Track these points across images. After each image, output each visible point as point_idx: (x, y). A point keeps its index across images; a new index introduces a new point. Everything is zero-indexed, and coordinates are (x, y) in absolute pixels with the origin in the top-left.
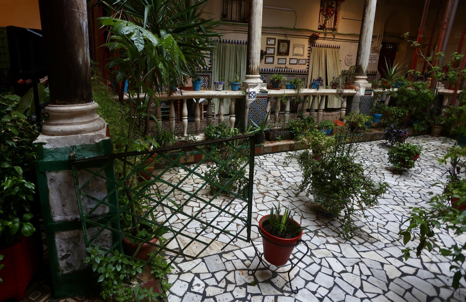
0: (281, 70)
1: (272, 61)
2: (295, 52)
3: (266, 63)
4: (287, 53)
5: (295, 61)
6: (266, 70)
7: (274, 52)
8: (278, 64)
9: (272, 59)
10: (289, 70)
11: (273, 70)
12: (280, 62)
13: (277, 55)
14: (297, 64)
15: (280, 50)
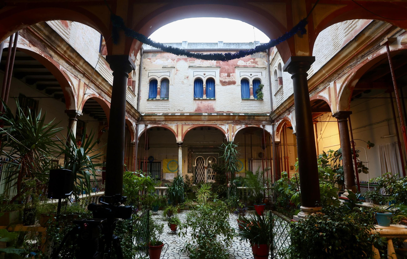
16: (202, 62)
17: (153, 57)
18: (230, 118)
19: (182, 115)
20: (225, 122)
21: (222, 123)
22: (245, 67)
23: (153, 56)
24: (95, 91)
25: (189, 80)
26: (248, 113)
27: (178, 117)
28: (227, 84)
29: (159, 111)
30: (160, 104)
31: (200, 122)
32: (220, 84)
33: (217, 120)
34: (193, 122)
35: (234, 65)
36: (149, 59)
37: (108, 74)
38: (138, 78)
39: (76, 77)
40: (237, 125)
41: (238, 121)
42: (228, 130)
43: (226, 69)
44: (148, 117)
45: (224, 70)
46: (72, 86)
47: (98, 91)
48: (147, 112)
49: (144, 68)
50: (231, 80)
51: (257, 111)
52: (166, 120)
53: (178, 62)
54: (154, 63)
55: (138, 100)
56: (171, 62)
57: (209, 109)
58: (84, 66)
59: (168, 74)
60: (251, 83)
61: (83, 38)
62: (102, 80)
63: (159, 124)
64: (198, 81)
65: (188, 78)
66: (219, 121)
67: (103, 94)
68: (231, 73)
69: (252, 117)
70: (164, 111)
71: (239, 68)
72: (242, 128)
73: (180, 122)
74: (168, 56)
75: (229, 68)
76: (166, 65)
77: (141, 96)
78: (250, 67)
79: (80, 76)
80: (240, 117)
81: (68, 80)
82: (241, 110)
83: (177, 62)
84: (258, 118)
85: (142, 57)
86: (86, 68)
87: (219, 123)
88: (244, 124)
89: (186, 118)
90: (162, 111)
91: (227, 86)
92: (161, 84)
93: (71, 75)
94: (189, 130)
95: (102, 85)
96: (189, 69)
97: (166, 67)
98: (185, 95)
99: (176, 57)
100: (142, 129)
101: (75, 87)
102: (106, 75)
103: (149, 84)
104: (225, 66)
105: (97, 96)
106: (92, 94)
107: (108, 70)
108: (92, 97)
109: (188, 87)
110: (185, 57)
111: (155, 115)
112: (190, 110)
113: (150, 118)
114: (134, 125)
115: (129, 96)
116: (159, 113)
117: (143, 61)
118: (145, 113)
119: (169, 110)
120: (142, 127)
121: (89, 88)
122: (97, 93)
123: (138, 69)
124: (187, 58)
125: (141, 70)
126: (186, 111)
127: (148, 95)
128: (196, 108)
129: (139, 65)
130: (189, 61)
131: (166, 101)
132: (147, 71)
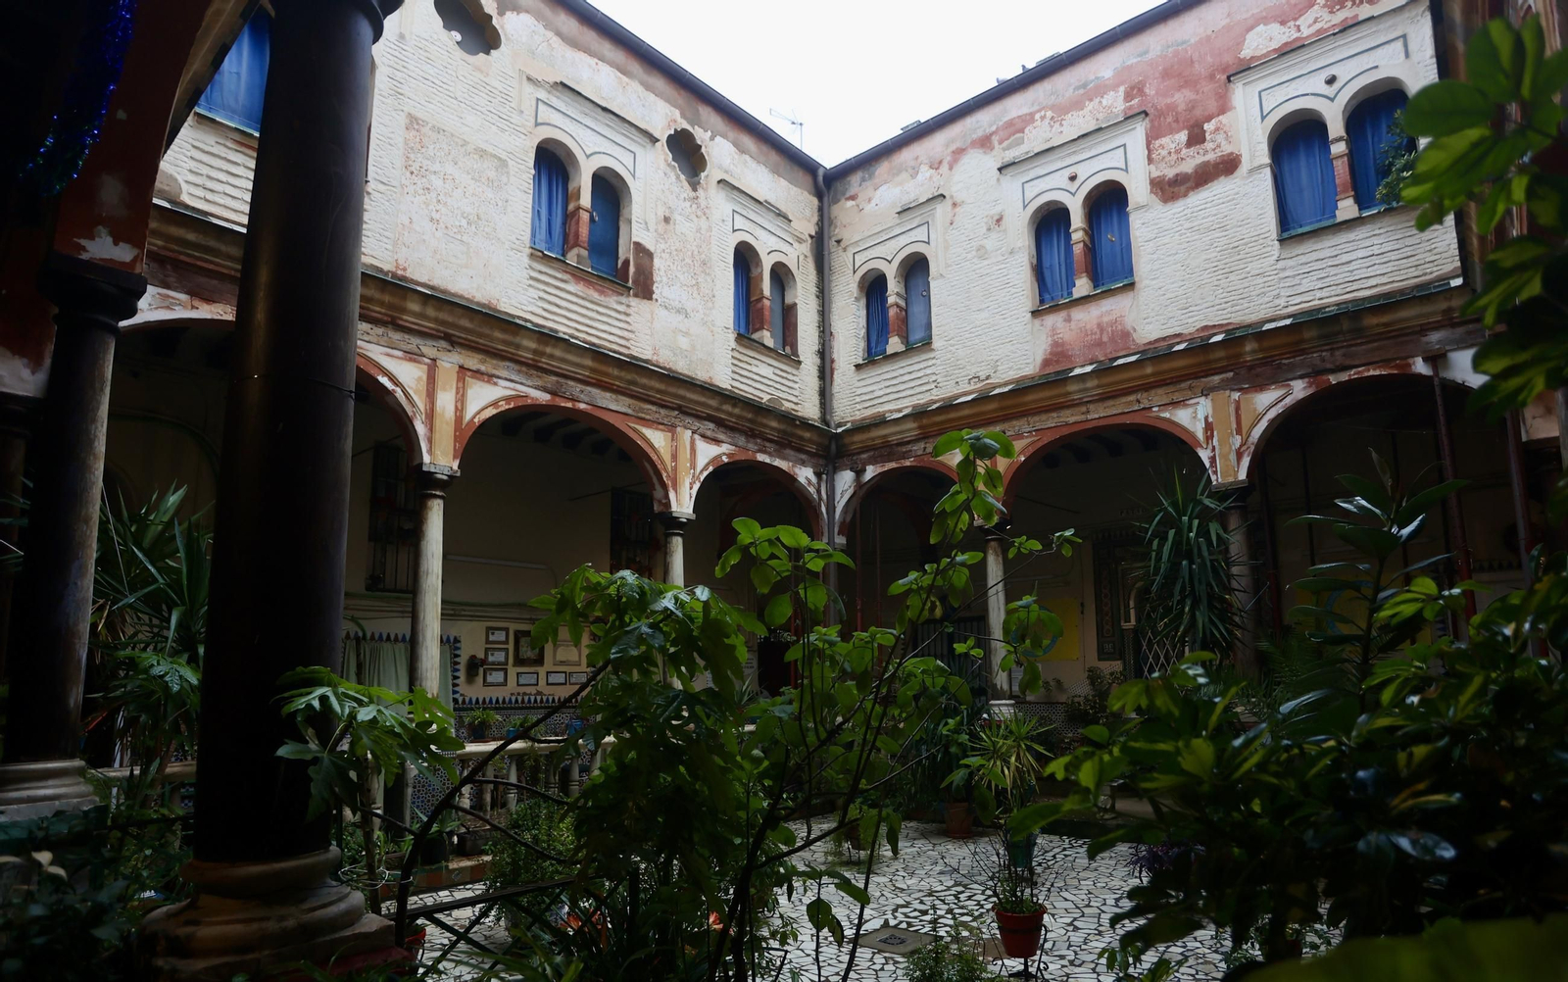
0: (526, 698)
1: (502, 680)
2: (560, 657)
3: (485, 684)
4: (539, 661)
5: (561, 678)
6: (487, 700)
7: (507, 658)
8: (518, 685)
9: (502, 673)
10: (548, 699)
11: (507, 700)
12: (522, 681)
13: (514, 666)
14: (565, 684)
15: (521, 654)
16: (1057, 125)
17: (864, 184)
18: (1209, 362)
19: (983, 398)
20: (1190, 388)
21: (1177, 397)
22: (1286, 51)
23: (863, 180)
24: (522, 384)
25: (1005, 230)
26: (1319, 310)
27: (966, 412)
28: (1188, 185)
29: (899, 402)
30: (901, 371)
31: (1068, 412)
32: (1155, 200)
33: (1147, 388)
34: (1036, 418)
35: (1224, 70)
36: (853, 198)
37: (598, 312)
38: (814, 290)
39: (413, 356)
40: (1261, 387)
41: (1265, 364)
42: (1208, 427)
44: (858, 438)
45: (1170, 119)
46: (398, 390)
47: (540, 383)
48: (858, 416)
49: (838, 242)
50: (1211, 157)
51: (1384, 280)
52: (924, 437)
53: (955, 167)
54: (869, 208)
55: (825, 372)
56: (931, 177)
57: (1105, 339)
58: (431, 312)
59: (920, 234)
60: (1336, 127)
61: (432, 219)
62: (539, 341)
63: (905, 455)
64: (1050, 221)
65: (1003, 223)
66: (1160, 391)
67: (576, 388)
68: (1209, 119)
69: (1345, 325)
70: (919, 396)
71: (1253, 76)
72: (1288, 401)
74: (917, 158)
75: (1193, 97)
76: (912, 197)
77: (835, 356)
78: (1322, 38)
79: (429, 349)
80: (1266, 344)
81: (373, 371)
82: (1277, 302)
83: (951, 168)
84: (1385, 319)
85: (826, 199)
86: (444, 316)
87: (1158, 396)
88: (1301, 377)
89: (1002, 409)
90: (910, 399)
91: (1191, 193)
92: (902, 285)
93: (388, 355)
94: (1023, 459)
95: (551, 357)
96: (1002, 178)
97: (909, 208)
98: (996, 306)
99: (947, 146)
100: (845, 488)
101: (411, 388)
102: (591, 319)
103: (863, 302)
104: (1173, 96)
105: (537, 399)
106: (508, 399)
107: (596, 296)
108: (512, 406)
109: (1003, 266)
110: (980, 133)
111: (880, 421)
112: (1020, 369)
113: (868, 439)
114: (807, 478)
115: (754, 369)
116: (900, 410)
117: (832, 217)
118: (853, 422)
119: (936, 387)
120: (845, 480)
121: (488, 382)
122: (536, 388)
123: (809, 254)
124: (991, 135)
125: (826, 253)
126: (1004, 376)
127: (862, 345)
128: (1046, 350)
129: (811, 237)
130: (1000, 142)
131: (924, 352)
132: (848, 249)
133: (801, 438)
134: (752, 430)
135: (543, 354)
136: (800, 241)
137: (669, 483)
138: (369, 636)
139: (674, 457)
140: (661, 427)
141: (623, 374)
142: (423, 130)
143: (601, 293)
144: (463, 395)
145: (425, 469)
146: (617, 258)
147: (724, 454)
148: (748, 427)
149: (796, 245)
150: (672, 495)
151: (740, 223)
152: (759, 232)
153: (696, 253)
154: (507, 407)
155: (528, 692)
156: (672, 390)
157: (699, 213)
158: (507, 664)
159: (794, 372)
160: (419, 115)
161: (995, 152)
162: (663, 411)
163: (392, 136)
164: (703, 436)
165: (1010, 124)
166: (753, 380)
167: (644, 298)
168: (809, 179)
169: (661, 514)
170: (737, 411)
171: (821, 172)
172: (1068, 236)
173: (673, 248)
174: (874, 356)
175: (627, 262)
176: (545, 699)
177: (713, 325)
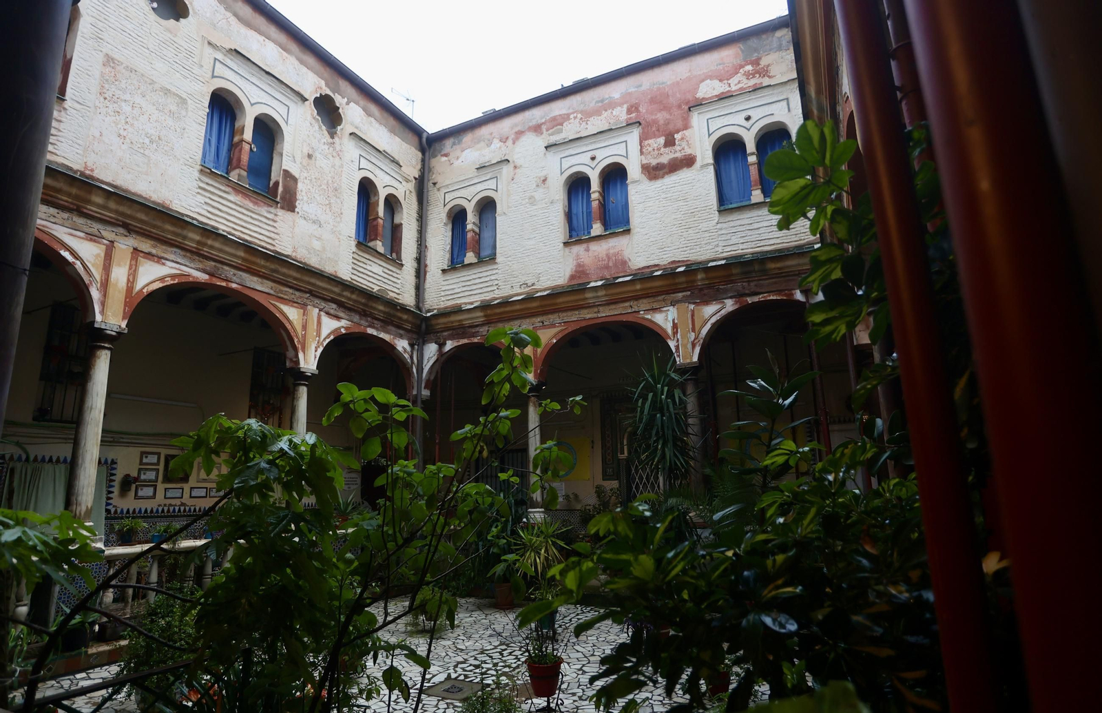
0: (171, 509)
1: (151, 494)
3: (136, 497)
4: (185, 479)
5: (202, 493)
6: (137, 511)
7: (157, 477)
8: (165, 498)
9: (152, 489)
10: (190, 509)
11: (155, 510)
12: (169, 495)
13: (162, 483)
14: (206, 497)
15: (169, 473)
16: (584, 124)
17: (454, 147)
18: (676, 284)
19: (529, 299)
20: (663, 300)
21: (655, 305)
22: (724, 97)
23: (454, 144)
24: (185, 265)
25: (548, 188)
26: (741, 256)
27: (518, 307)
28: (664, 171)
29: (472, 297)
30: (474, 276)
31: (585, 311)
32: (644, 178)
34: (565, 314)
35: (687, 103)
36: (446, 155)
37: (251, 217)
38: (415, 215)
39: (93, 237)
40: (706, 302)
41: (709, 288)
42: (675, 326)
43: (661, 122)
44: (442, 320)
45: (654, 129)
46: (78, 263)
47: (201, 266)
48: (442, 305)
49: (435, 184)
50: (678, 155)
52: (488, 322)
53: (517, 143)
54: (457, 163)
55: (420, 273)
56: (500, 148)
57: (611, 264)
58: (112, 205)
59: (492, 184)
60: (751, 147)
61: (120, 135)
62: (202, 235)
63: (474, 335)
64: (577, 184)
65: (547, 182)
66: (643, 301)
67: (229, 272)
68: (678, 132)
69: (757, 267)
70: (485, 295)
71: (704, 109)
72: (723, 312)
73: (528, 320)
74: (491, 134)
75: (668, 117)
76: (487, 159)
77: (428, 262)
79: (108, 233)
80: (710, 275)
81: (56, 246)
82: (717, 249)
83: (514, 143)
84: (779, 265)
85: (427, 154)
86: (123, 209)
87: (642, 305)
88: (731, 297)
89: (541, 306)
90: (480, 296)
91: (666, 176)
92: (478, 218)
93: (71, 235)
94: (555, 341)
95: (212, 247)
96: (548, 153)
97: (484, 166)
98: (540, 237)
99: (512, 128)
100: (431, 356)
101: (90, 262)
102: (245, 221)
103: (450, 227)
104: (656, 114)
105: (197, 278)
106: (173, 276)
107: (251, 205)
108: (175, 282)
109: (546, 211)
110: (534, 123)
111: (457, 310)
112: (554, 280)
113: (449, 322)
114: (403, 347)
115: (369, 268)
116: (472, 303)
117: (431, 166)
118: (438, 309)
119: (498, 289)
120: (431, 350)
121: (158, 262)
122: (197, 270)
123: (413, 190)
124: (541, 124)
125: (425, 190)
126: (543, 284)
127: (448, 256)
128: (572, 269)
129: (415, 178)
130: (547, 130)
131: (491, 264)
132: (441, 189)
133: (400, 319)
134: (364, 311)
135: (205, 245)
136: (407, 181)
137: (299, 346)
138: (32, 458)
139: (304, 327)
140: (295, 305)
141: (268, 264)
142: (118, 68)
143: (255, 203)
144: (135, 271)
145: (96, 325)
146: (270, 179)
147: (343, 327)
148: (362, 309)
149: (404, 183)
150: (301, 355)
151: (364, 164)
152: (378, 172)
153: (330, 182)
154: (172, 282)
155: (173, 503)
156: (307, 278)
157: (334, 154)
158: (157, 482)
159: (398, 271)
160: (116, 56)
161: (543, 136)
162: (298, 294)
163: (90, 68)
164: (327, 313)
165: (554, 119)
166: (367, 275)
167: (288, 210)
168: (416, 139)
169: (291, 369)
170: (354, 297)
171: (425, 136)
172: (589, 195)
173: (313, 177)
174: (455, 264)
175: (277, 184)
176: (187, 509)
177: (340, 234)
